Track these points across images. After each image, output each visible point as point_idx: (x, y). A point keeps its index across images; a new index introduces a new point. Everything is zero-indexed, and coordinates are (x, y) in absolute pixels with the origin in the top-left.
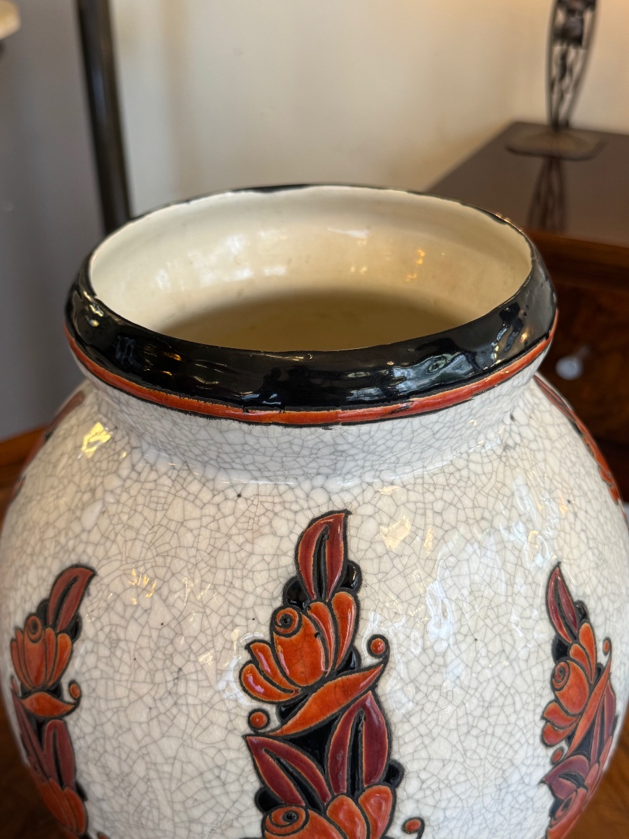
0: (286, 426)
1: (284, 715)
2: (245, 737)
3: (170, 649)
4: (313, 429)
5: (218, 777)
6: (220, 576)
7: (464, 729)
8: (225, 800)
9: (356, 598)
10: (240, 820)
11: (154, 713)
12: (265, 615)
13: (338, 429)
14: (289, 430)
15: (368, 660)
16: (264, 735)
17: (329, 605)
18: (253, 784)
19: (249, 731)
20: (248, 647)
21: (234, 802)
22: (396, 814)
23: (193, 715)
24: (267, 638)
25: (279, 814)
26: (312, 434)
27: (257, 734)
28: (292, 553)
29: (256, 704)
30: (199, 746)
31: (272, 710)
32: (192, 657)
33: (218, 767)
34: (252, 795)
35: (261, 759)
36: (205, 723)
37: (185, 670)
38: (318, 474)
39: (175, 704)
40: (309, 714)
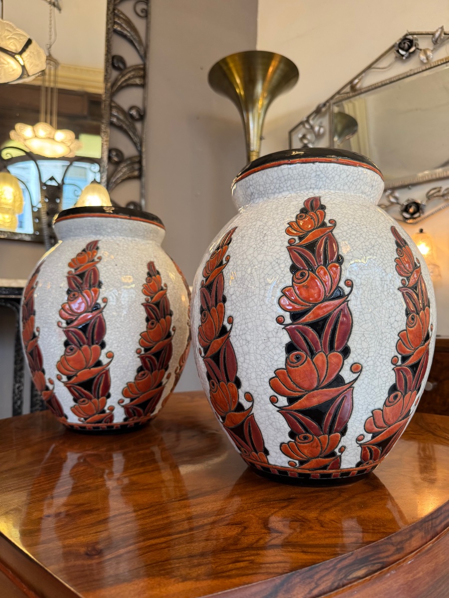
0: (302, 163)
1: (301, 238)
2: (287, 247)
3: (262, 230)
4: (310, 164)
5: (277, 263)
6: (279, 211)
7: (365, 250)
8: (279, 271)
9: (324, 212)
10: (284, 279)
11: (256, 249)
12: (294, 216)
13: (317, 164)
14: (303, 165)
15: (329, 225)
16: (293, 245)
17: (315, 212)
18: (290, 263)
19: (288, 245)
20: (288, 224)
21: (282, 271)
22: (342, 276)
23: (269, 245)
24: (295, 221)
25: (299, 273)
26: (309, 166)
27: (291, 245)
28: (303, 203)
29: (291, 237)
30: (271, 254)
31: (296, 238)
32: (270, 230)
33: (277, 259)
34: (289, 267)
35: (293, 254)
36: (273, 246)
37: (267, 234)
38: (311, 188)
39: (263, 243)
40: (310, 238)
